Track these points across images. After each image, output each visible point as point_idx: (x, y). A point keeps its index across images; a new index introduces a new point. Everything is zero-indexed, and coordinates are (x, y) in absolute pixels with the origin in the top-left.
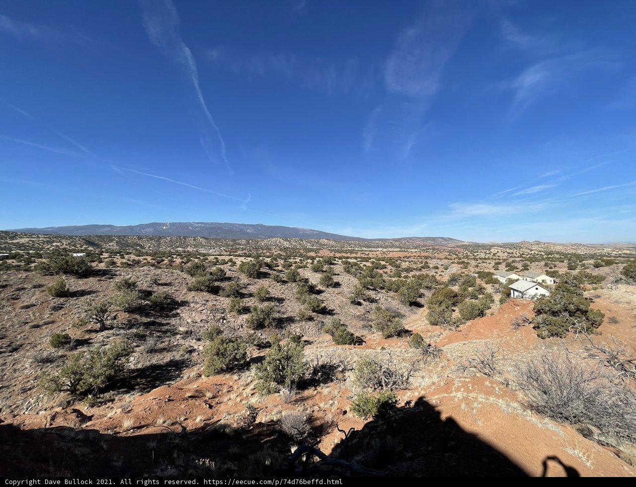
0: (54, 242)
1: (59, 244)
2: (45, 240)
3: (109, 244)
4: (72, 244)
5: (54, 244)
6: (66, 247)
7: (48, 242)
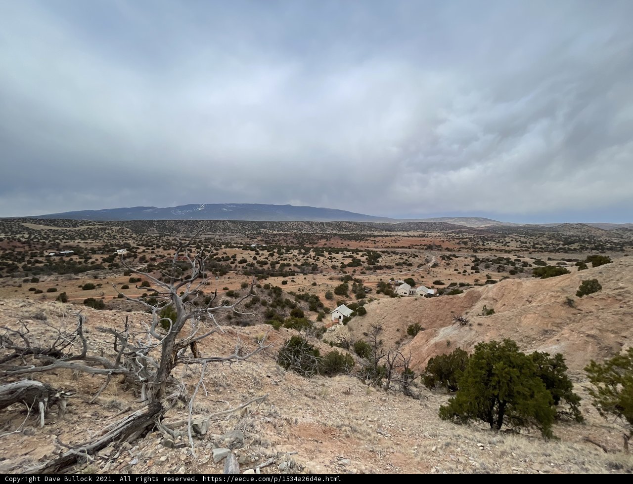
0: (105, 229)
1: (110, 231)
2: (99, 227)
3: (150, 229)
4: (120, 231)
5: (107, 231)
6: (116, 234)
7: (101, 229)
